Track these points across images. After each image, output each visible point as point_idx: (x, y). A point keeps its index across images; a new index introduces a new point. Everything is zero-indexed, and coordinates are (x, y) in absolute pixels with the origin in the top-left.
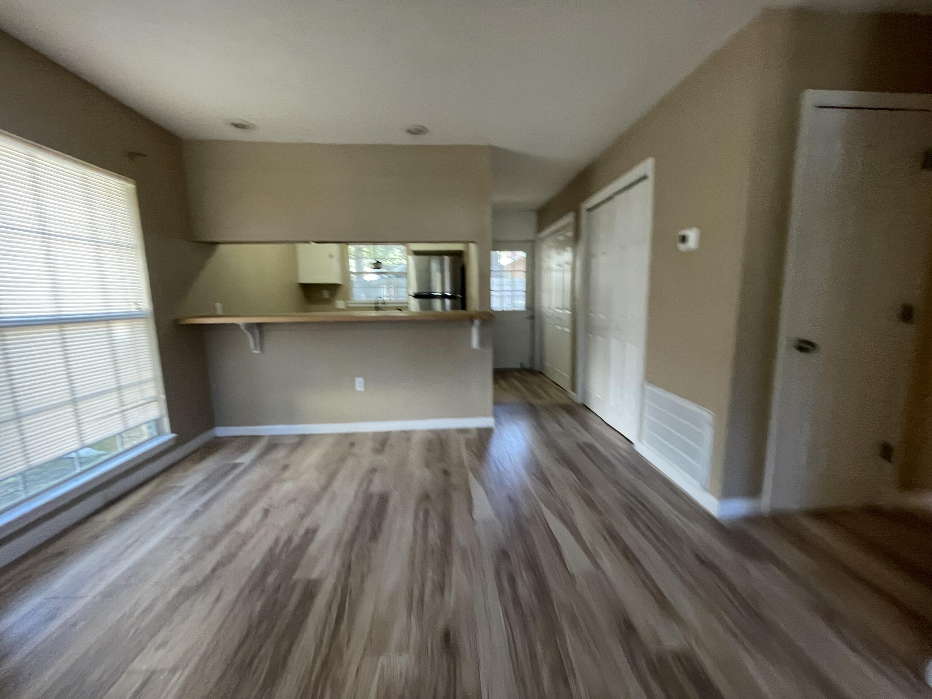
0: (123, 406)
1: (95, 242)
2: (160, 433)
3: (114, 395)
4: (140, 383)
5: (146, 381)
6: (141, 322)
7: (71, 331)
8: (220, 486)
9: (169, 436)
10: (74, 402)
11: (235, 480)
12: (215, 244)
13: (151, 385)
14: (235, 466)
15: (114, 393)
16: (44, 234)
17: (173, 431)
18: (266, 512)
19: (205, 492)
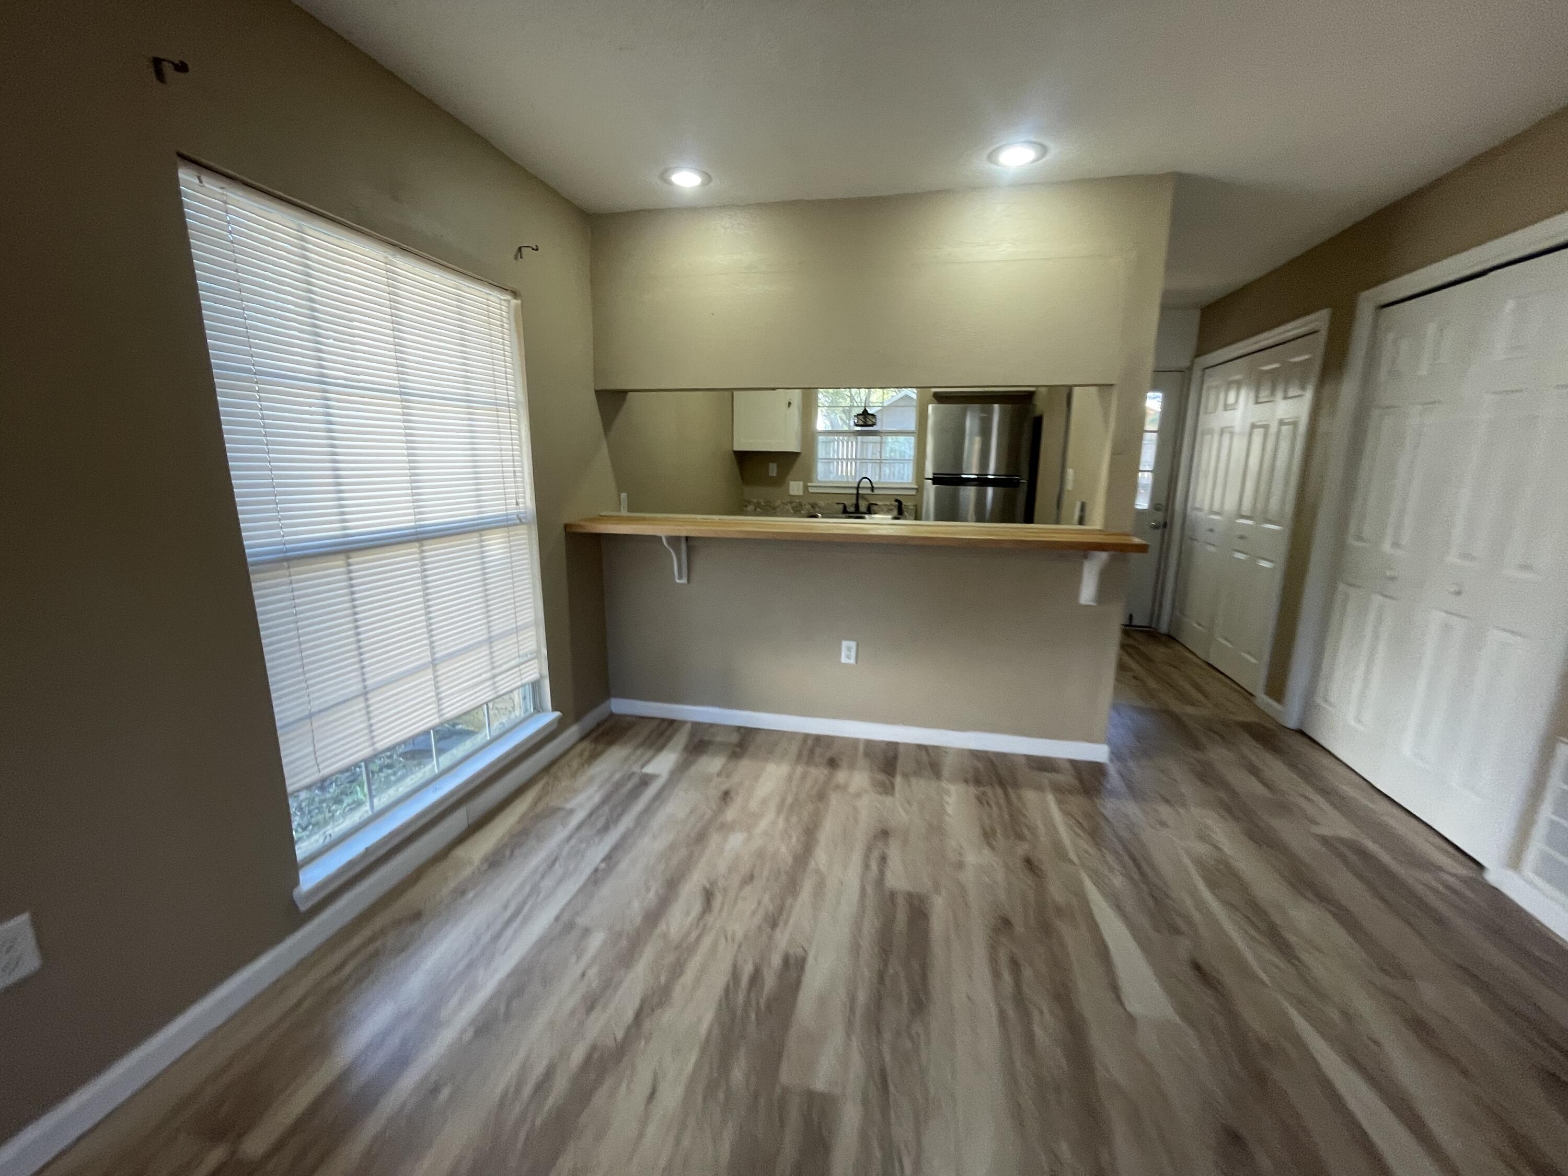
0: (494, 668)
1: (469, 401)
2: (538, 709)
3: (484, 651)
4: (517, 630)
5: (525, 627)
6: (522, 531)
7: (434, 550)
8: (627, 822)
9: (551, 716)
10: (434, 663)
11: (648, 811)
12: (624, 392)
13: (531, 632)
14: (645, 781)
15: (484, 648)
16: (404, 393)
17: (555, 709)
18: (708, 896)
19: (606, 828)
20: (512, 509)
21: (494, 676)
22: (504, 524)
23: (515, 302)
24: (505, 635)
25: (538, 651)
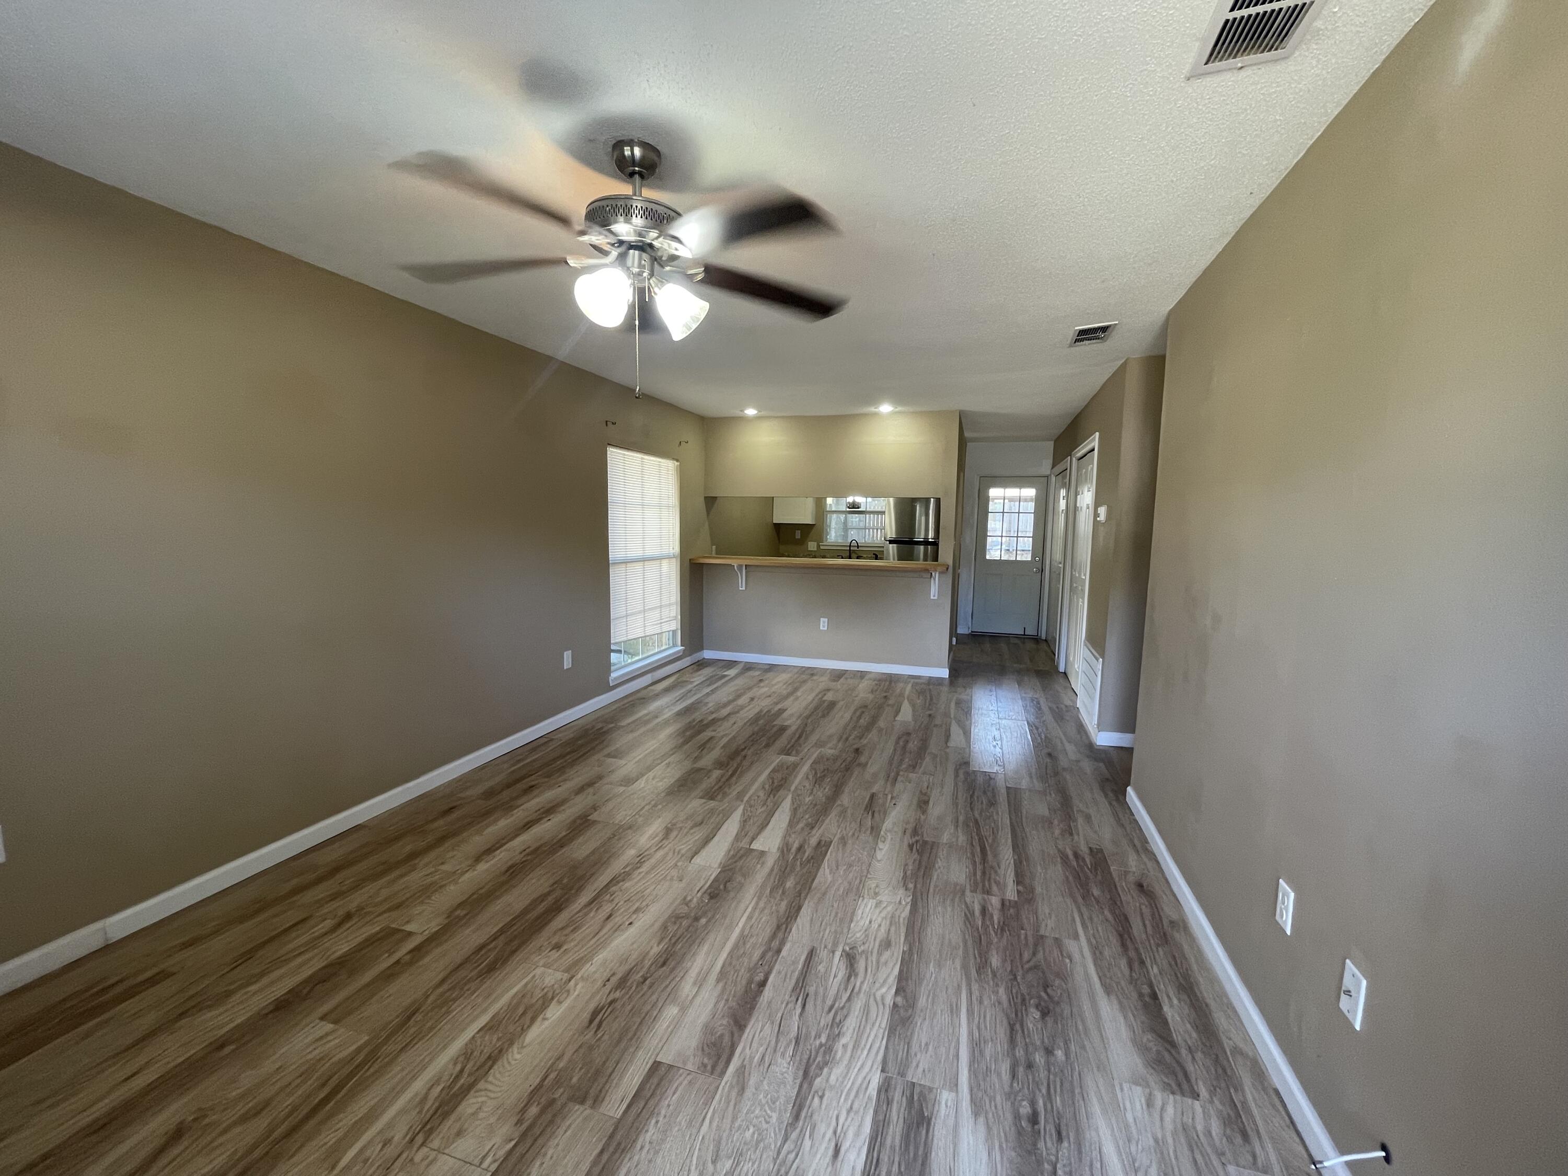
20: (672, 551)
21: (661, 623)
22: (669, 557)
23: (677, 463)
24: (666, 605)
25: (676, 617)
